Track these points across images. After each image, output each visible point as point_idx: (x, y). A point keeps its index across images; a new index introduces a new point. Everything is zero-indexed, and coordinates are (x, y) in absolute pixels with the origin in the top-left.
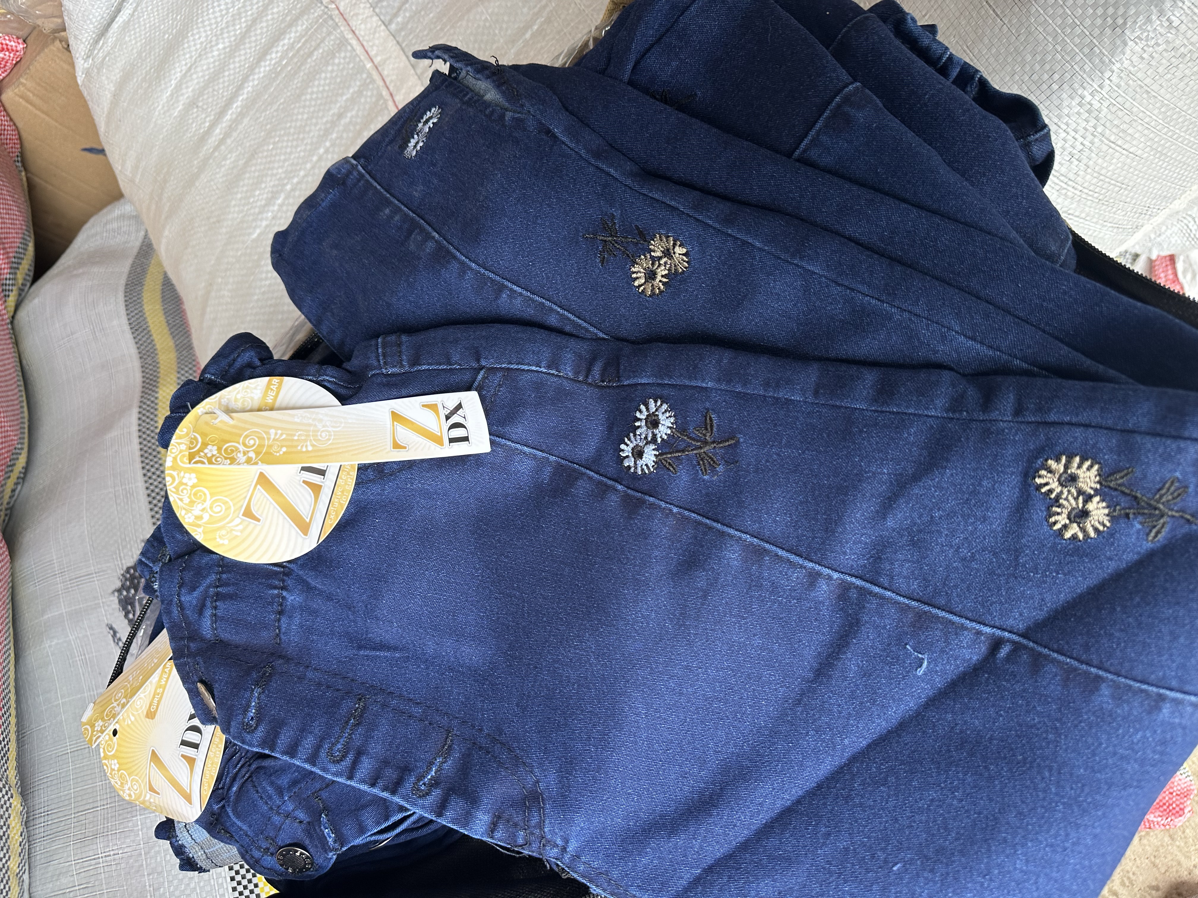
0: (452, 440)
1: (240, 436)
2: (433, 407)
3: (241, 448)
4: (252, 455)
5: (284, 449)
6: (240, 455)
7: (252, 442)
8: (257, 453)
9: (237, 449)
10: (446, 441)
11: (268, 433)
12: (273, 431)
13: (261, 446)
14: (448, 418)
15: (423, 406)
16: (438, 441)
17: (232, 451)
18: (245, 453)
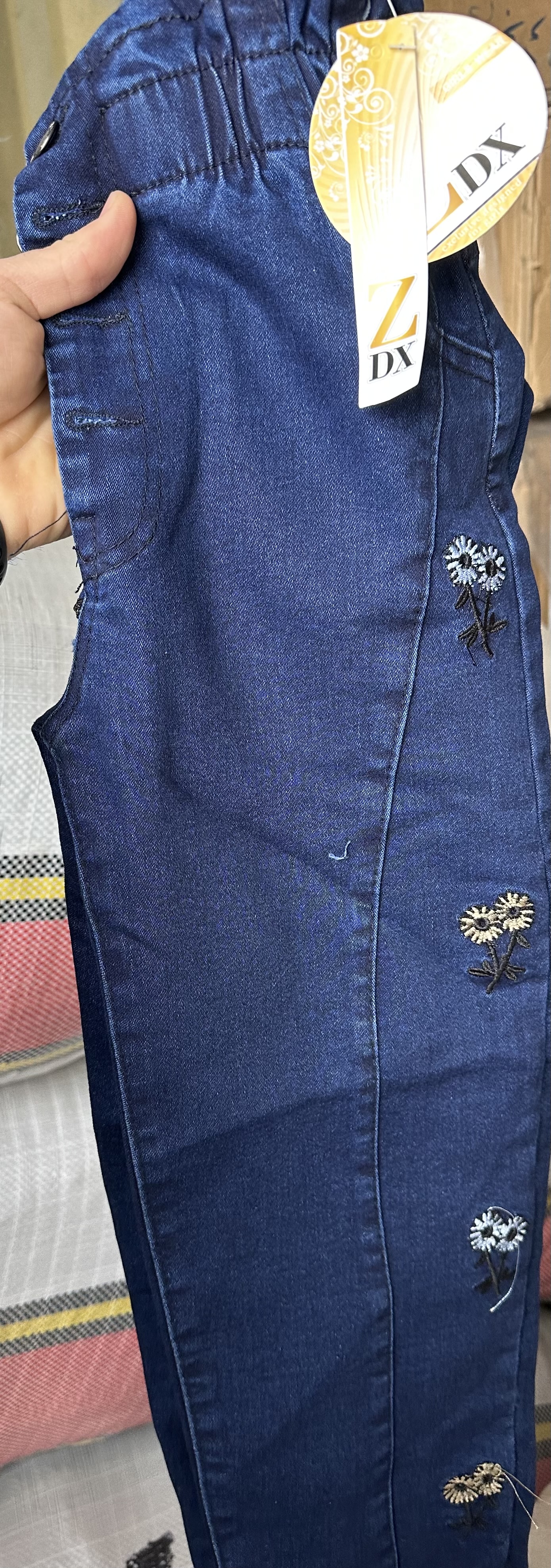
0: (375, 358)
1: (384, 87)
2: (412, 331)
3: (367, 93)
4: (358, 109)
5: (367, 148)
6: (356, 93)
7: (374, 104)
8: (360, 116)
9: (365, 87)
10: (375, 351)
11: (389, 121)
12: (391, 128)
13: (371, 118)
14: (401, 350)
15: (416, 316)
16: (376, 343)
17: (362, 82)
18: (359, 99)
